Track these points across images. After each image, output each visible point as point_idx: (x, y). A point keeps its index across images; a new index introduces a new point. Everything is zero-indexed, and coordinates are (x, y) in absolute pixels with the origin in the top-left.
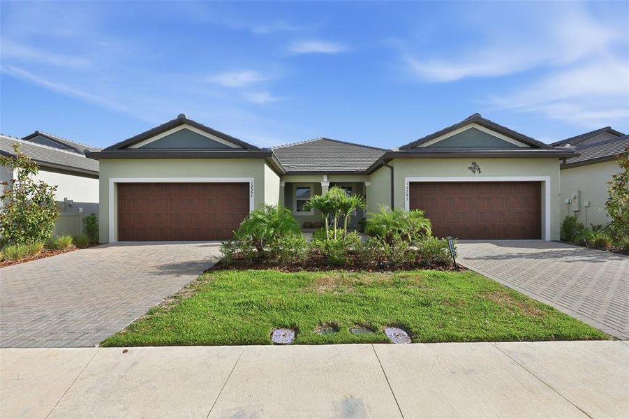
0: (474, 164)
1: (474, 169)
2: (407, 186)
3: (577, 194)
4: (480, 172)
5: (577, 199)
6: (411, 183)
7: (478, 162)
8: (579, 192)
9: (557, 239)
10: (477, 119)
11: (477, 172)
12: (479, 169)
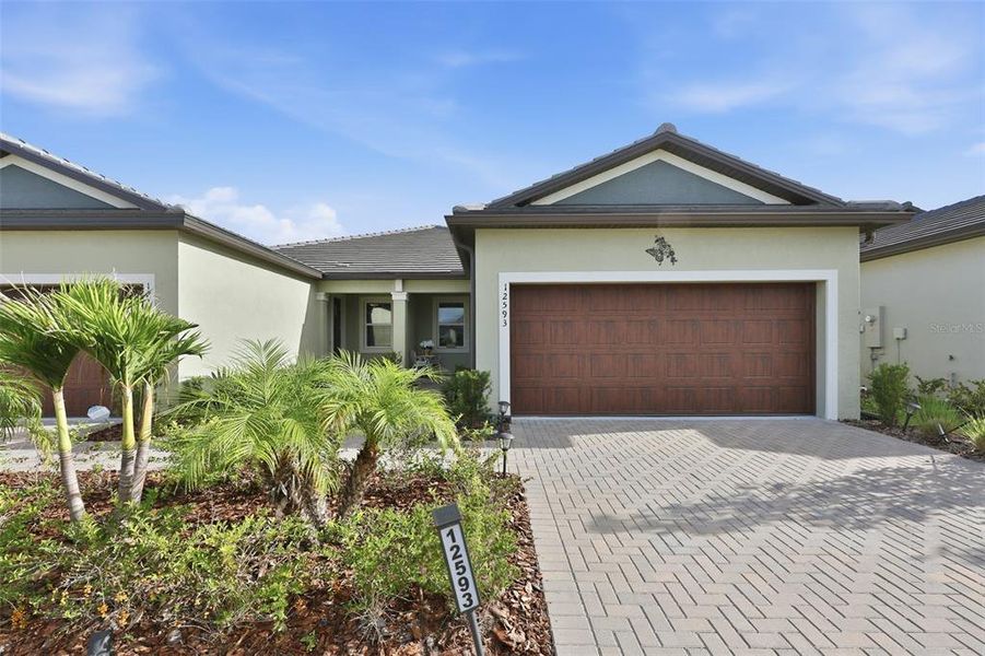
0: (660, 240)
1: (662, 252)
2: (504, 292)
3: (877, 313)
4: (673, 260)
5: (877, 323)
6: (513, 286)
7: (669, 235)
8: (882, 309)
9: (852, 417)
10: (668, 141)
11: (667, 260)
12: (672, 253)
